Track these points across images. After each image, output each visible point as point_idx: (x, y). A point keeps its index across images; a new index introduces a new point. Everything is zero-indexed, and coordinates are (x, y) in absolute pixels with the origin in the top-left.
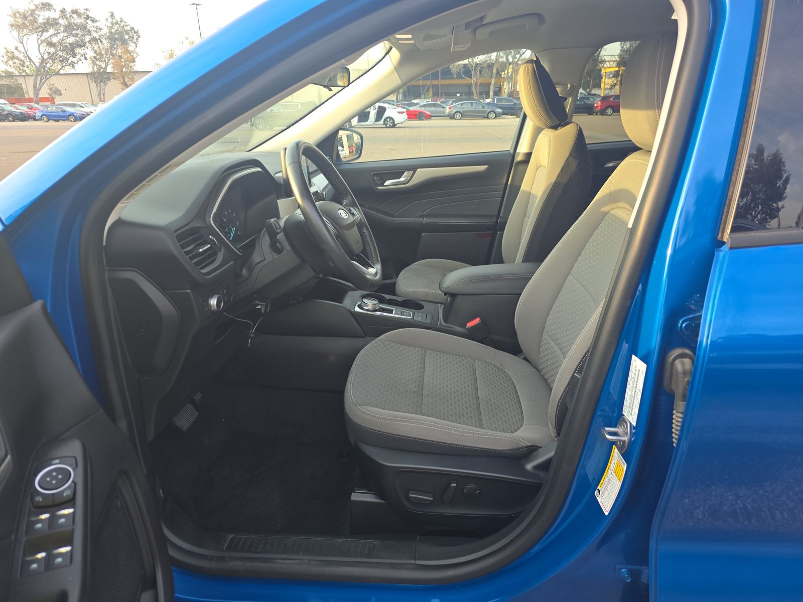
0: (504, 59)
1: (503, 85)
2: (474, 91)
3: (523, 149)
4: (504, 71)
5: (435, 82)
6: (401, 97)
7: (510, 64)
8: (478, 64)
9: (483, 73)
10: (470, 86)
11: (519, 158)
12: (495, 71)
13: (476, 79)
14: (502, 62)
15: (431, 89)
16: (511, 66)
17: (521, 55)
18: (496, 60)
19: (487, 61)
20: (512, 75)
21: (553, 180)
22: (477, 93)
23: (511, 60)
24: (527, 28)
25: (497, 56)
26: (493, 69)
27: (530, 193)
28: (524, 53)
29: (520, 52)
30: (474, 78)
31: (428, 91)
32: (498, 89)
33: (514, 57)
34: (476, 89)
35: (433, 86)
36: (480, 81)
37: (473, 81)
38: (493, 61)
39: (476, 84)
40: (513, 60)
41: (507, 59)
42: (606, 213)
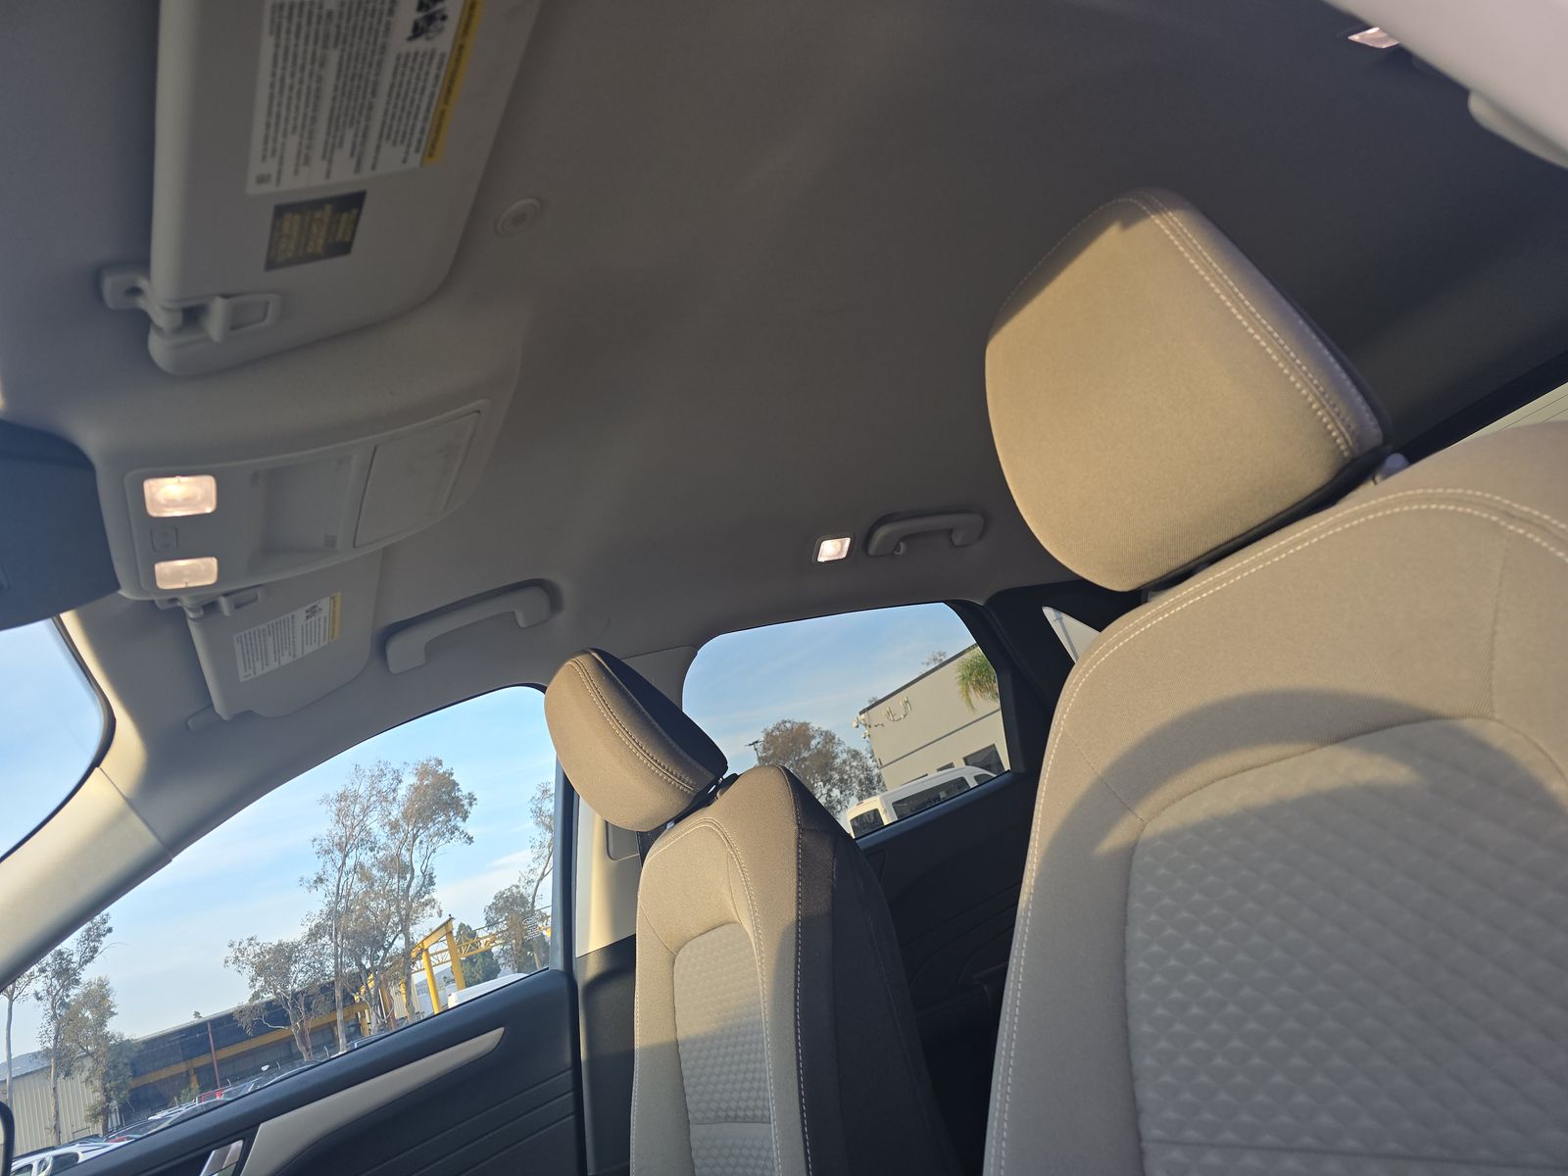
0: (355, 968)
1: (363, 1016)
2: (302, 1049)
3: (593, 937)
4: (357, 990)
5: (201, 1061)
6: (114, 1120)
7: (368, 972)
8: (298, 993)
9: (312, 1006)
10: (289, 1042)
11: (589, 970)
12: (338, 994)
13: (301, 1023)
14: (352, 974)
15: (194, 1078)
16: (372, 976)
17: (386, 951)
18: (336, 973)
19: (317, 980)
20: (376, 992)
21: (788, 913)
22: (307, 1050)
23: (368, 966)
24: (522, 623)
25: (336, 966)
26: (333, 994)
27: (677, 1043)
28: (391, 944)
29: (383, 946)
30: (296, 1021)
31: (188, 1082)
32: (352, 1029)
33: (372, 958)
34: (304, 1043)
35: (197, 1071)
36: (310, 1025)
37: (293, 1030)
38: (330, 976)
39: (302, 1034)
40: (372, 964)
41: (361, 966)
42: (1129, 852)
